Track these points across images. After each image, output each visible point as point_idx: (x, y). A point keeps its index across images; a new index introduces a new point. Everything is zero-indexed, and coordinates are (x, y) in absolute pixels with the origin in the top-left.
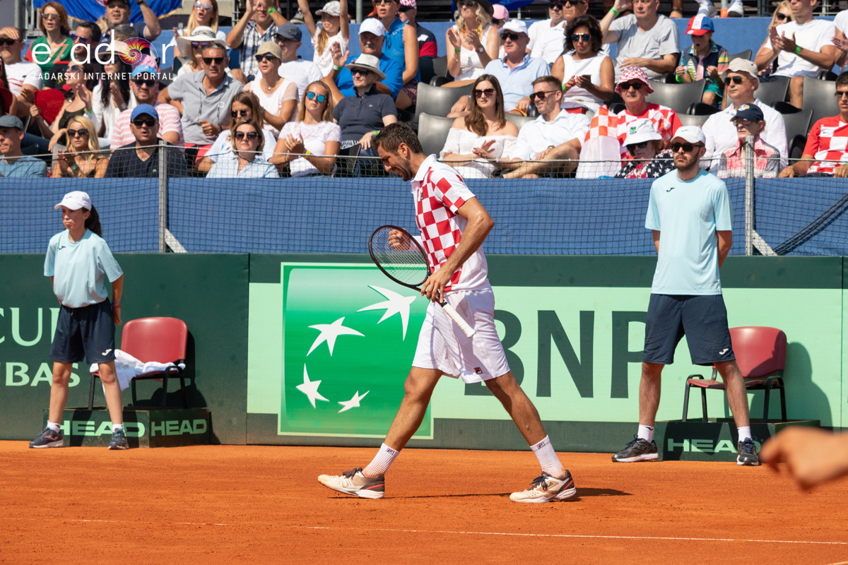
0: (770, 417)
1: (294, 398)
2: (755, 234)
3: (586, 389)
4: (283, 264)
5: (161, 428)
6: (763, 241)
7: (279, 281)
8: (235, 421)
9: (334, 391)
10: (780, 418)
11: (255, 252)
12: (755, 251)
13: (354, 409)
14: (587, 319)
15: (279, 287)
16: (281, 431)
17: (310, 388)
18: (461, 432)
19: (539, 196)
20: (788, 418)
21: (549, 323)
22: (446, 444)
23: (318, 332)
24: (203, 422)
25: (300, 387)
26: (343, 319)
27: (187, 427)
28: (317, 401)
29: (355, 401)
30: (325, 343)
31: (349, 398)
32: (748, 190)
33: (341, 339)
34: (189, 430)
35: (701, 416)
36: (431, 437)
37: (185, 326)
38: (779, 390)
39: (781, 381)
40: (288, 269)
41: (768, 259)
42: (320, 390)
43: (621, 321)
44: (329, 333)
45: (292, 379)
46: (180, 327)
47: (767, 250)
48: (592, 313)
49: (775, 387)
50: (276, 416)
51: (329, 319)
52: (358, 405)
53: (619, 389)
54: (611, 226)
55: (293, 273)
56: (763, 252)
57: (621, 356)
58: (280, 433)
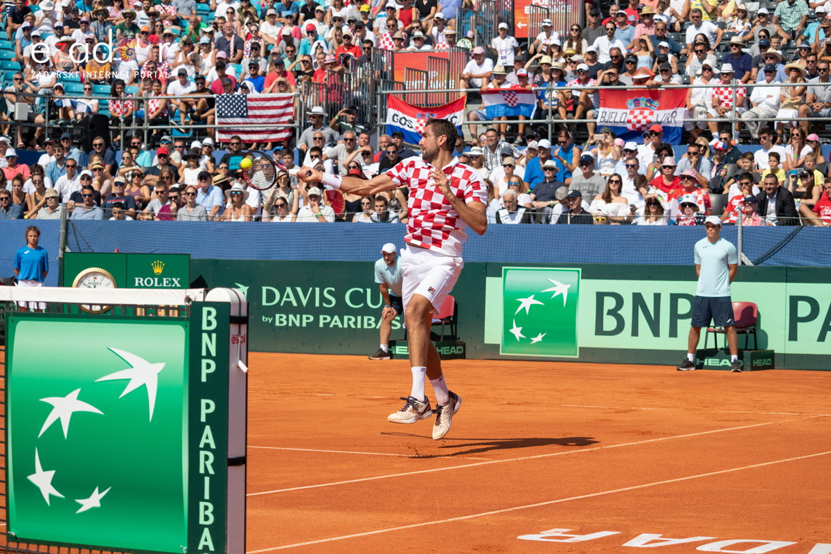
0: (749, 348)
1: (508, 336)
2: (743, 255)
3: (656, 332)
4: (503, 268)
5: (441, 351)
6: (746, 258)
7: (501, 276)
8: (478, 347)
9: (529, 332)
10: (754, 348)
11: (489, 261)
12: (743, 263)
13: (538, 342)
14: (657, 297)
15: (502, 279)
16: (502, 352)
17: (516, 331)
18: (592, 354)
19: (633, 234)
20: (758, 348)
21: (638, 299)
22: (585, 360)
23: (521, 303)
24: (461, 347)
25: (511, 331)
26: (533, 296)
27: (454, 350)
28: (520, 338)
29: (539, 338)
30: (524, 308)
31: (536, 336)
32: (739, 232)
33: (532, 306)
34: (455, 352)
35: (714, 347)
36: (577, 357)
37: (453, 299)
38: (753, 335)
39: (754, 329)
40: (506, 270)
41: (749, 267)
42: (522, 332)
43: (674, 298)
44: (527, 303)
45: (507, 326)
46: (451, 299)
47: (748, 263)
48: (660, 294)
49: (751, 332)
50: (499, 345)
51: (526, 296)
52: (541, 340)
53: (673, 333)
54: (669, 249)
55: (508, 272)
56: (747, 264)
57: (675, 316)
58: (501, 354)
